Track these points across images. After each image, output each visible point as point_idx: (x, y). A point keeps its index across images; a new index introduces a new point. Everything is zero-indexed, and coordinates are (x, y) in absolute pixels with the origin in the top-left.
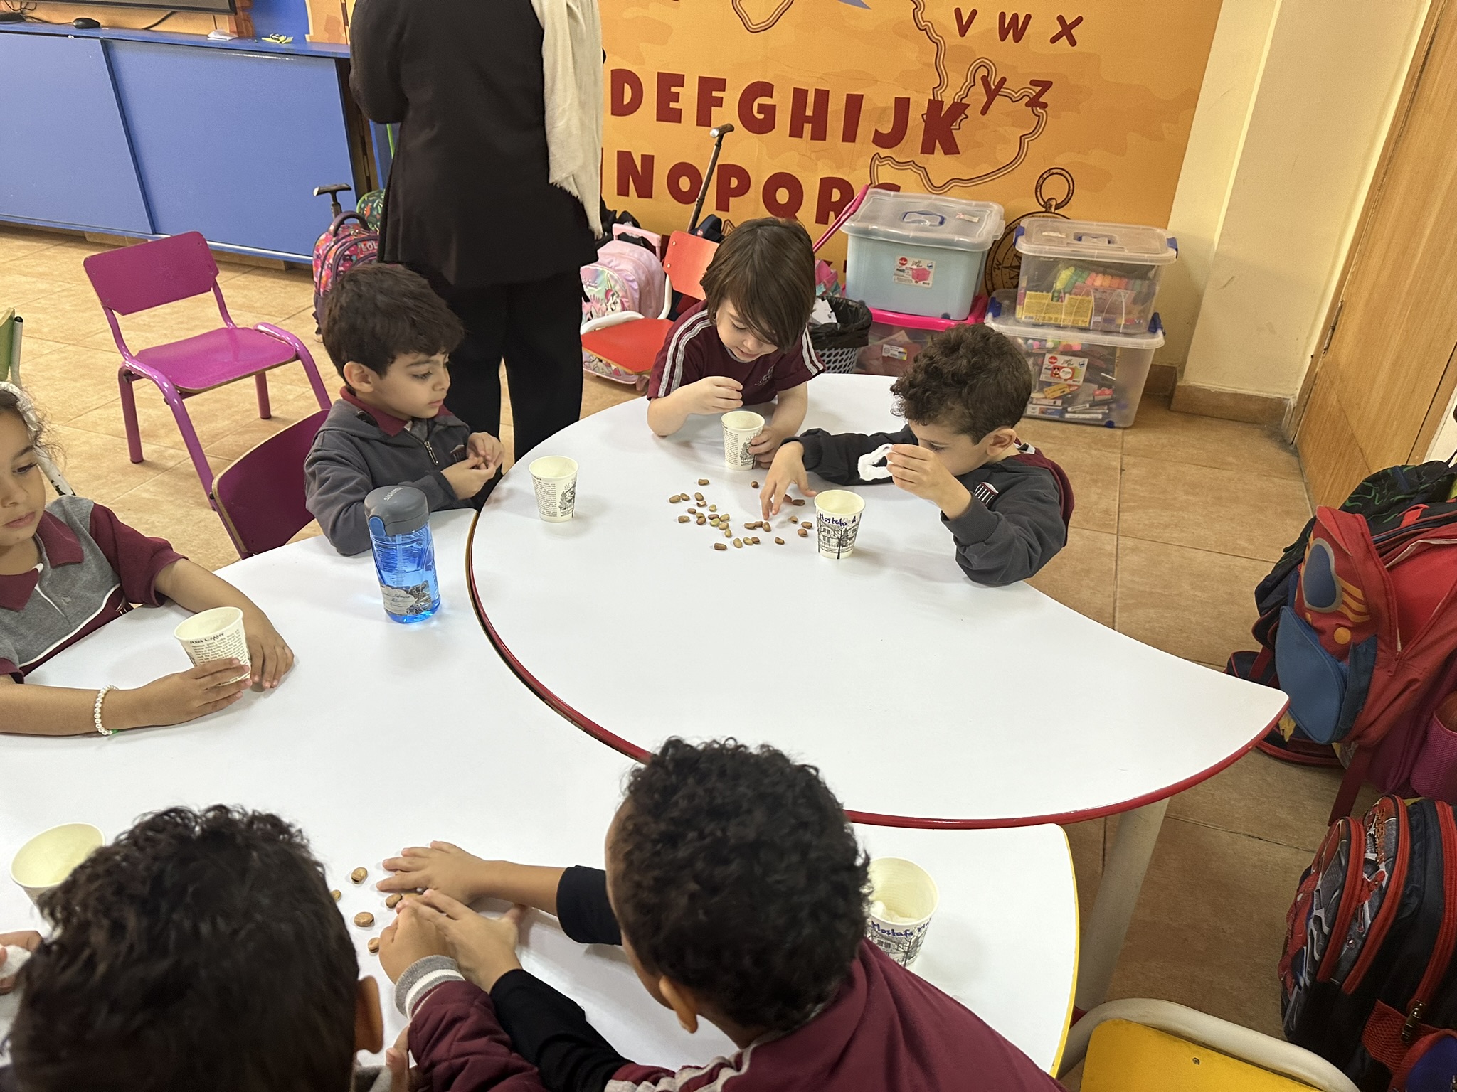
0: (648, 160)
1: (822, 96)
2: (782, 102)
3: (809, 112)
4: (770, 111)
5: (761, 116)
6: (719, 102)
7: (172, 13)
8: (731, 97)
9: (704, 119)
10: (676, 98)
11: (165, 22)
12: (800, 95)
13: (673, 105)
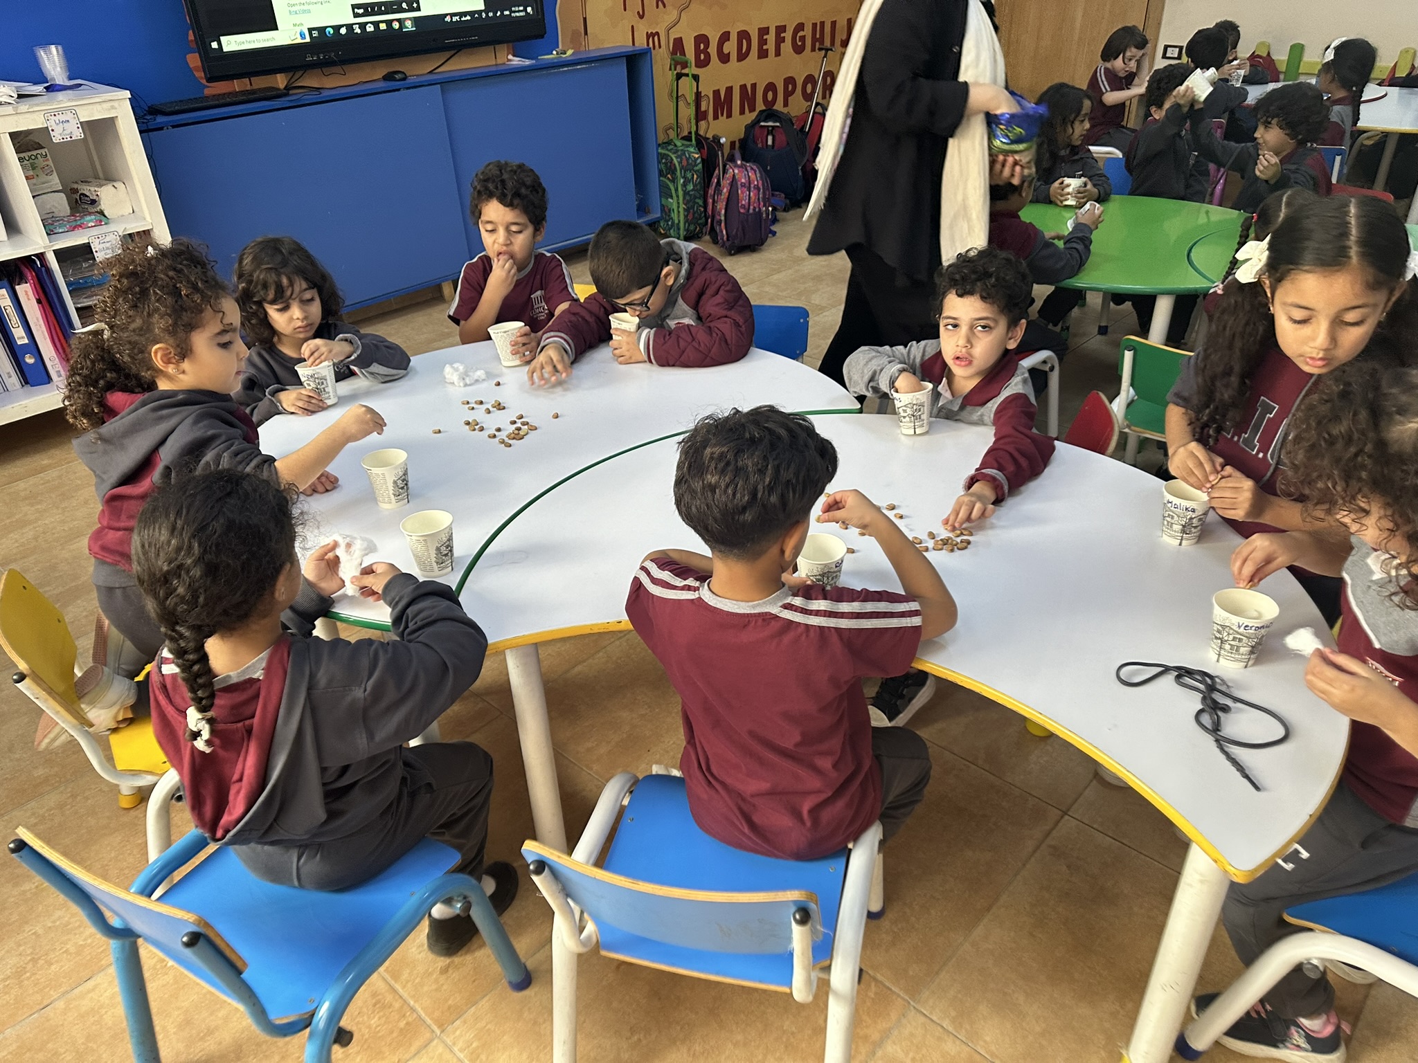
0: (754, 86)
1: (822, 23)
2: (807, 32)
3: (818, 36)
4: (803, 38)
5: (800, 44)
6: (783, 40)
7: (457, 52)
8: (788, 35)
9: (778, 53)
10: (765, 42)
12: (814, 25)
13: (765, 47)
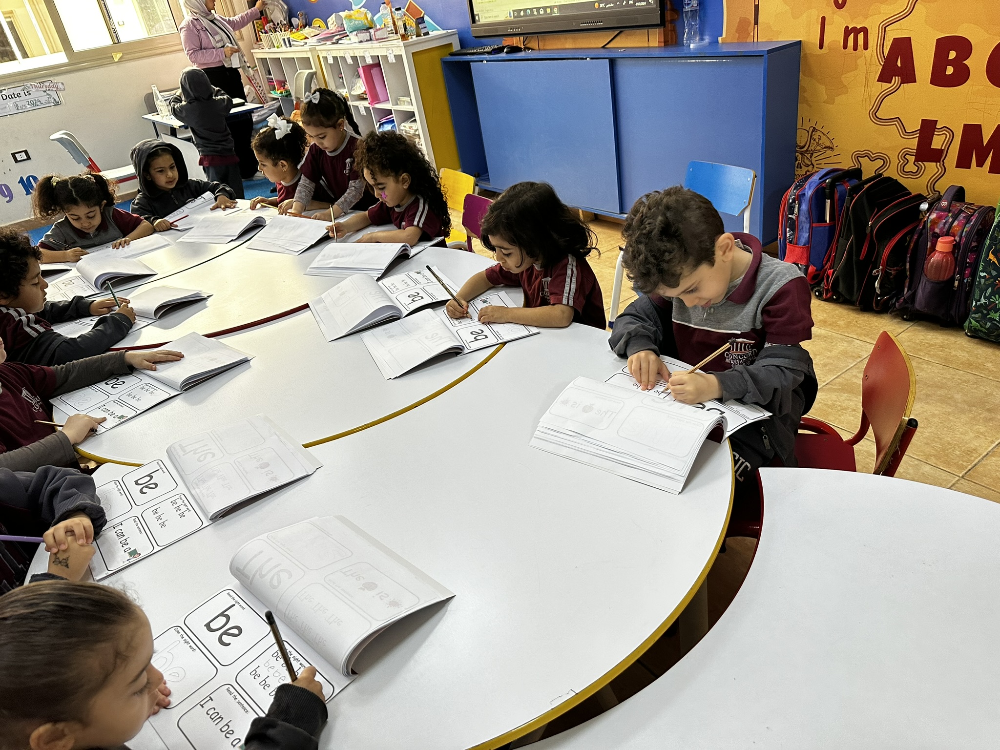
7: (621, 32)
11: (614, 41)
